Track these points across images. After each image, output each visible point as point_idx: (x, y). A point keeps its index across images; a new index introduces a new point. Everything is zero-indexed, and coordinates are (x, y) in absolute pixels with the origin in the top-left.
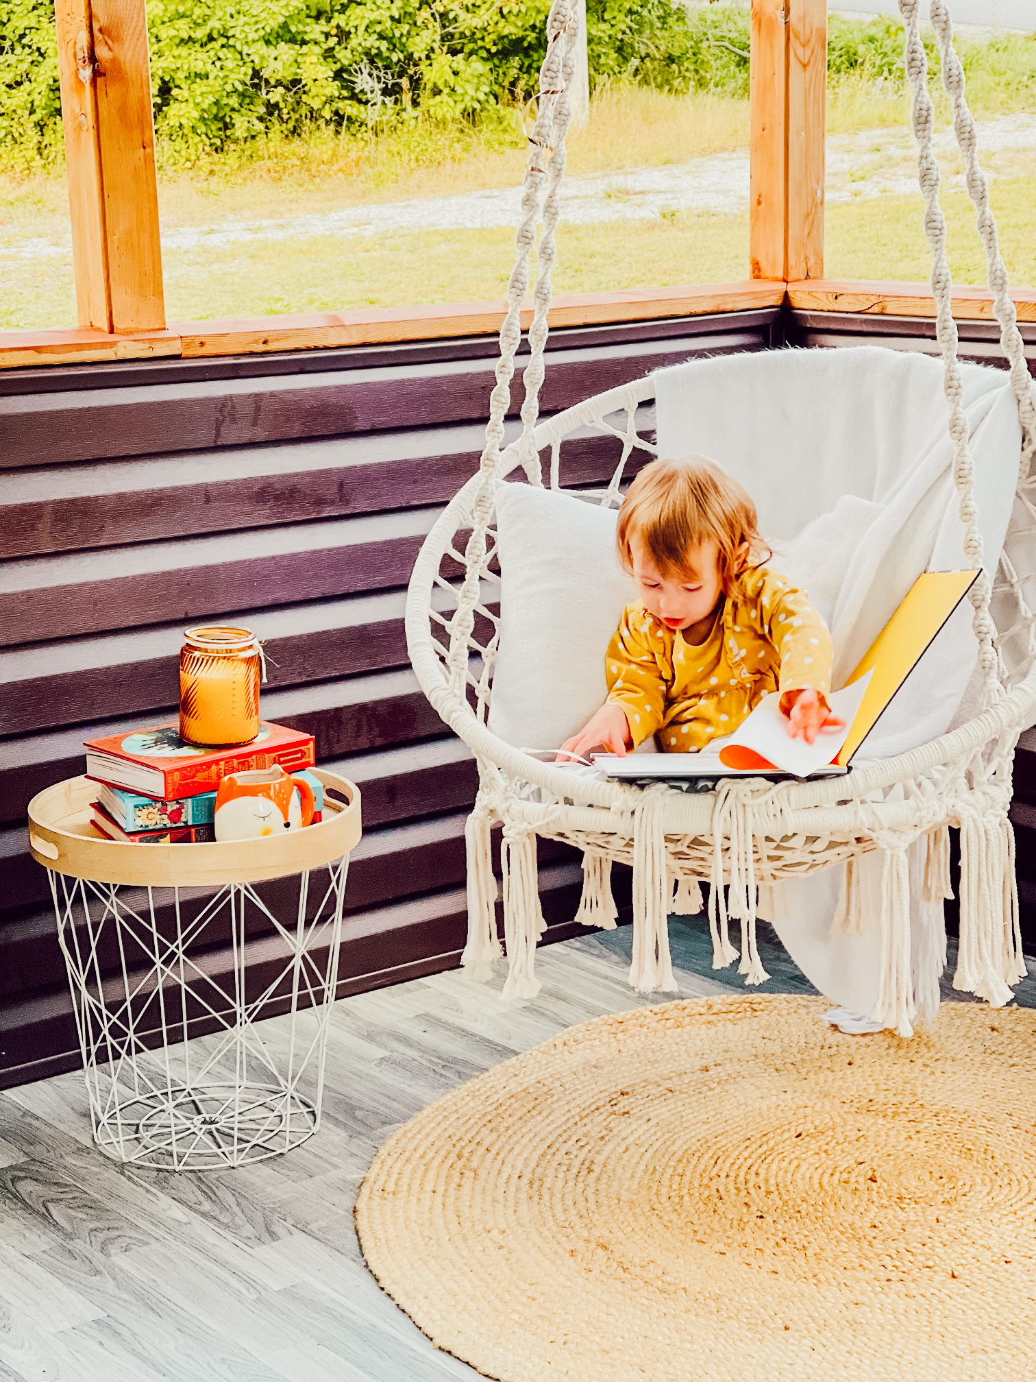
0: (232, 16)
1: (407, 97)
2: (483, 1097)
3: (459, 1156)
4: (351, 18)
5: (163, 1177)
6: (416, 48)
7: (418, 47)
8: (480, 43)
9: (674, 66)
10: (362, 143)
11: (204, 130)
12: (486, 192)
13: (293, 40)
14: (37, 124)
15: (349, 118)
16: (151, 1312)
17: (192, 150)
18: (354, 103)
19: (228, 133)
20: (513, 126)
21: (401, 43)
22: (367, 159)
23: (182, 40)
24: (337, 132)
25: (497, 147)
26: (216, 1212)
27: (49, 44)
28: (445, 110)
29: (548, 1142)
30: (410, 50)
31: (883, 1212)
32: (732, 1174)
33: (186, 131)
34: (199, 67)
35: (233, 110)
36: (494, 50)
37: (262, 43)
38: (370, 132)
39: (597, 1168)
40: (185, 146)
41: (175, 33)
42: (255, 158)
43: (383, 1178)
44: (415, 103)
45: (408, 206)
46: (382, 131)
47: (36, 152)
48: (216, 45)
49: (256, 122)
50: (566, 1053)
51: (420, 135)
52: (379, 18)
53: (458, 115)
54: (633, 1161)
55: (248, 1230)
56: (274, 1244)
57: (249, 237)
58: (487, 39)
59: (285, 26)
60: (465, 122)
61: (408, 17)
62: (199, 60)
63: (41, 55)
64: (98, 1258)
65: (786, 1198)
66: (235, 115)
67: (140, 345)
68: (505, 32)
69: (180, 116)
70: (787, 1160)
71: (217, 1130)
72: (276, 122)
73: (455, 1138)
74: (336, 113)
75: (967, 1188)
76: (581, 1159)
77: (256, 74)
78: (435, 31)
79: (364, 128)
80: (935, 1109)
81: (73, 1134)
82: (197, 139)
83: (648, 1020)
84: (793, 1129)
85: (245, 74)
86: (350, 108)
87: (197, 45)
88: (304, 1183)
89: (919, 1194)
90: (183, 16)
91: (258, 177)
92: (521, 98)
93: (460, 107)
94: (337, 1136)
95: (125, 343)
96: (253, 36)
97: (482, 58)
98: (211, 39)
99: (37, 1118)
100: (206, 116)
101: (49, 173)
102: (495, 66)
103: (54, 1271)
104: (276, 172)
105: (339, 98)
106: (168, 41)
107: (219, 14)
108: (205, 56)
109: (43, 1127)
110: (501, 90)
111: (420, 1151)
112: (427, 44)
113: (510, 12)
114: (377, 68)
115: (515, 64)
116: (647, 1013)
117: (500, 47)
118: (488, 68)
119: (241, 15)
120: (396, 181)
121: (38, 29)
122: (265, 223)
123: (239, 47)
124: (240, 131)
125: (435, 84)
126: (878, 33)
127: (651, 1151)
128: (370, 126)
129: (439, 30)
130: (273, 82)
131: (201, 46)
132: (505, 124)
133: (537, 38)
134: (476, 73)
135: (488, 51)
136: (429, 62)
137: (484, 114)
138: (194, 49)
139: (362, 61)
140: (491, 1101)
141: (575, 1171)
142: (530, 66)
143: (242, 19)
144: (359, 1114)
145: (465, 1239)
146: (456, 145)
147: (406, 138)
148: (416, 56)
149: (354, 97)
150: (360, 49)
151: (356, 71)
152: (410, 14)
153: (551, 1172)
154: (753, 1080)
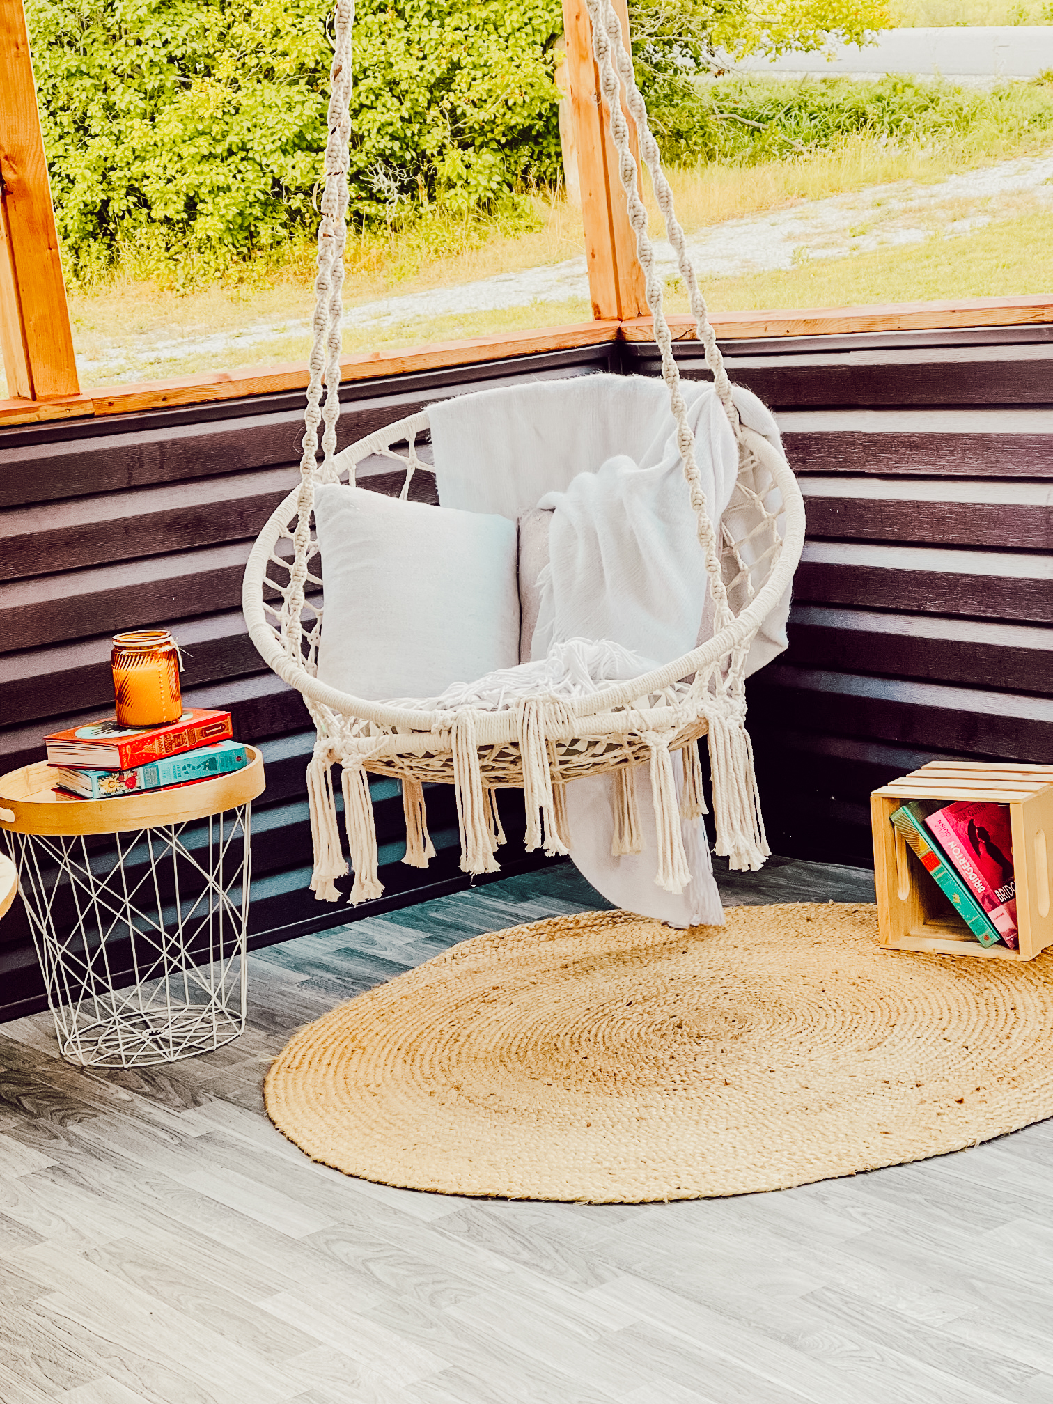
0: (249, 130)
1: (422, 193)
2: (380, 999)
3: (353, 1040)
4: (364, 122)
5: (114, 1075)
6: (428, 145)
7: (429, 143)
8: (490, 135)
9: (683, 141)
10: (383, 240)
11: (231, 240)
12: (503, 277)
13: (310, 148)
14: (71, 248)
15: (368, 217)
16: (93, 1158)
17: (220, 260)
18: (374, 203)
19: (254, 241)
20: (528, 211)
21: (413, 142)
22: (389, 254)
23: (205, 156)
24: (358, 232)
25: (513, 232)
26: (154, 1091)
27: (77, 171)
28: (460, 201)
29: (427, 1025)
30: (423, 147)
31: (682, 1047)
32: (570, 1033)
33: (213, 243)
34: (221, 181)
35: (257, 219)
36: (503, 140)
37: (280, 152)
38: (389, 228)
39: (462, 1040)
40: (213, 257)
41: (197, 150)
42: (281, 263)
43: (289, 1060)
44: (431, 198)
45: (428, 295)
46: (401, 227)
47: (72, 274)
48: (236, 159)
49: (279, 228)
50: (454, 965)
51: (438, 227)
52: (389, 120)
53: (473, 204)
54: (492, 1032)
55: (178, 1101)
56: (197, 1108)
57: (274, 337)
58: (496, 131)
59: (300, 135)
60: (481, 211)
61: (418, 116)
62: (220, 174)
63: (72, 182)
64: (57, 1128)
65: (608, 1045)
66: (259, 224)
67: (58, 409)
68: (513, 123)
69: (206, 230)
70: (615, 1020)
71: (162, 1039)
72: (299, 227)
73: (351, 1029)
74: (357, 213)
75: (751, 1027)
76: (450, 1033)
77: (276, 182)
78: (445, 128)
79: (383, 226)
80: (744, 978)
81: (45, 1051)
82: (225, 249)
83: (525, 936)
84: (625, 1000)
85: (266, 184)
86: (368, 208)
87: (218, 160)
88: (226, 1068)
89: (714, 1033)
90: (204, 133)
91: (285, 280)
92: (534, 185)
93: (475, 197)
94: (259, 1035)
95: (45, 408)
96: (270, 147)
97: (493, 149)
98: (231, 153)
99: (17, 1042)
100: (231, 226)
101: (86, 294)
102: (506, 156)
103: (19, 1139)
104: (302, 274)
105: (357, 198)
106: (189, 158)
107: (237, 129)
108: (226, 170)
109: (21, 1048)
110: (514, 177)
111: (322, 1039)
112: (438, 141)
113: (515, 104)
114: (391, 167)
115: (526, 153)
116: (524, 930)
117: (509, 138)
118: (499, 158)
119: (258, 128)
120: (417, 273)
121: (65, 157)
122: (290, 323)
123: (258, 160)
124: (265, 237)
125: (449, 179)
126: (886, 91)
127: (508, 1024)
128: (389, 223)
129: (449, 126)
130: (292, 189)
131: (222, 161)
132: (519, 210)
133: (545, 126)
134: (487, 164)
135: (498, 142)
136: (441, 158)
137: (499, 202)
138: (215, 164)
139: (377, 161)
140: (386, 1001)
141: (443, 1042)
142: (540, 153)
143: (259, 132)
144: (278, 1019)
145: (348, 1092)
146: (473, 234)
147: (424, 231)
148: (428, 153)
149: (371, 196)
150: (374, 151)
151: (372, 173)
152: (420, 113)
153: (425, 1044)
154: (602, 971)
